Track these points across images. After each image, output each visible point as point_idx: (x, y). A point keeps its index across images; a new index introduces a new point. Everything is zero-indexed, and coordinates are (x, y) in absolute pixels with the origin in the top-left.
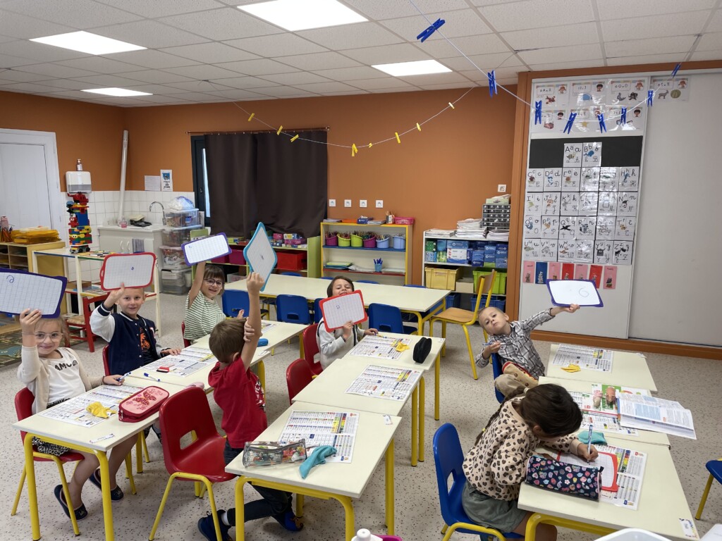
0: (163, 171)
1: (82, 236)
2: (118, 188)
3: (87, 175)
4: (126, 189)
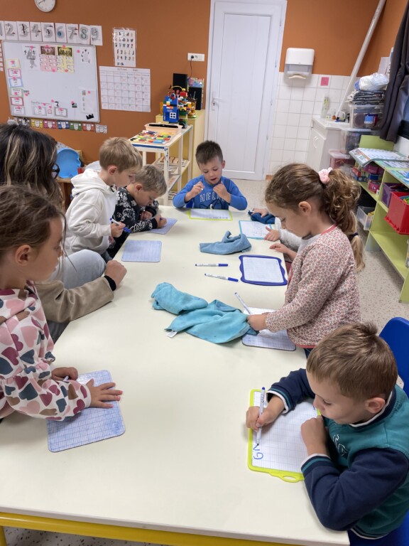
0: (392, 50)
3: (311, 52)
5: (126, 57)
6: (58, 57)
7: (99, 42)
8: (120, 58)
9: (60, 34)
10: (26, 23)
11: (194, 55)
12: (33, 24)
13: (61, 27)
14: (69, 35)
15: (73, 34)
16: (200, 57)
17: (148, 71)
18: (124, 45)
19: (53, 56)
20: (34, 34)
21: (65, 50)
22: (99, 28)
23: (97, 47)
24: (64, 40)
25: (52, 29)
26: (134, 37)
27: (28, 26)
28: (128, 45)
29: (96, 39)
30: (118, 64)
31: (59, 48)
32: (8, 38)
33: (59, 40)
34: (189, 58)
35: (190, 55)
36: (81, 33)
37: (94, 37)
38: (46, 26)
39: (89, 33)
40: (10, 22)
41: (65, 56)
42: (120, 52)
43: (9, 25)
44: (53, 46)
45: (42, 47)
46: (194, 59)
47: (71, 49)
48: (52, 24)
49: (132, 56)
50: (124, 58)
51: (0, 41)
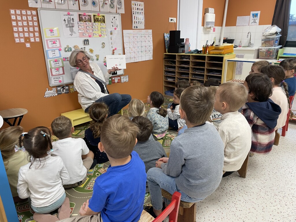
0: (252, 13)
2: (222, 26)
3: (214, 15)
4: (226, 26)
5: (139, 22)
6: (94, 24)
7: (122, 11)
8: (136, 23)
9: (94, 3)
14: (101, 4)
15: (104, 4)
17: (150, 31)
18: (138, 13)
19: (90, 23)
21: (99, 18)
23: (122, 15)
24: (97, 9)
26: (143, 7)
28: (140, 13)
29: (120, 8)
30: (135, 27)
31: (94, 16)
32: (44, 5)
34: (170, 21)
35: (170, 18)
36: (110, 3)
37: (119, 6)
39: (115, 3)
41: (99, 23)
42: (136, 18)
44: (90, 14)
45: (79, 15)
46: (172, 21)
47: (104, 16)
49: (142, 21)
50: (138, 22)
51: (36, 9)
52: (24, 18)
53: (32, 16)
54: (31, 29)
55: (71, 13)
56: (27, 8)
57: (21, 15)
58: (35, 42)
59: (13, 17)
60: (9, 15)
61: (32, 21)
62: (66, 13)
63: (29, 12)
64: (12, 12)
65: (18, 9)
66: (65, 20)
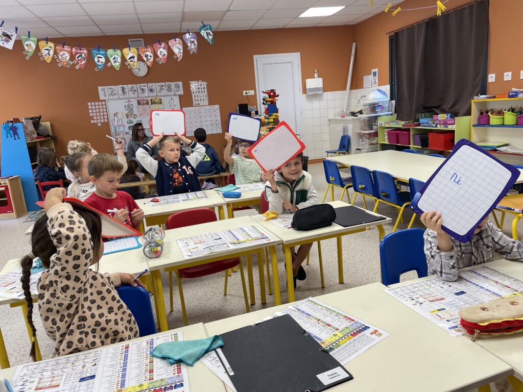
0: (373, 71)
1: (272, 120)
3: (321, 80)
5: (201, 99)
6: (151, 106)
7: (181, 92)
8: (197, 101)
9: (151, 90)
10: (125, 86)
11: (247, 91)
12: (130, 86)
13: (153, 86)
14: (158, 90)
15: (161, 89)
16: (252, 92)
17: (217, 107)
18: (199, 92)
19: (148, 106)
20: (131, 93)
21: (156, 101)
22: (180, 83)
23: (180, 96)
24: (155, 94)
25: (146, 88)
26: (205, 86)
27: (126, 88)
28: (202, 92)
29: (178, 91)
30: (196, 104)
31: (151, 100)
32: (111, 97)
33: (151, 94)
34: (244, 94)
35: (244, 92)
36: (167, 88)
37: (177, 89)
38: (141, 86)
39: (173, 87)
40: (113, 87)
41: (156, 105)
42: (196, 96)
43: (111, 88)
44: (147, 99)
45: (138, 101)
46: (248, 94)
47: (161, 99)
48: (146, 84)
49: (205, 98)
50: (199, 100)
51: (104, 101)
52: (97, 107)
53: (102, 105)
54: (102, 114)
55: (131, 100)
56: (99, 100)
57: (95, 105)
58: (104, 122)
59: (90, 107)
60: (88, 106)
61: (103, 108)
62: (127, 100)
63: (100, 103)
64: (89, 104)
65: (93, 102)
66: (125, 106)
